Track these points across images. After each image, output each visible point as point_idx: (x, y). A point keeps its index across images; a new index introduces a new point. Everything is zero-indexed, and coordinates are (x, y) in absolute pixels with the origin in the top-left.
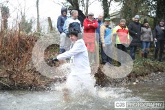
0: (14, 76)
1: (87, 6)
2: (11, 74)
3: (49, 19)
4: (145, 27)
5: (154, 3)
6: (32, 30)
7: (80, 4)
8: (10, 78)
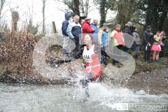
0: (22, 72)
1: (87, 14)
3: (54, 23)
5: (144, 13)
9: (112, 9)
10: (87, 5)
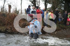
0: (12, 29)
1: (39, 5)
2: (11, 28)
3: (25, 9)
4: (59, 13)
5: (63, 5)
6: (19, 13)
7: (37, 4)
8: (11, 30)
9: (50, 4)
10: (39, 2)
